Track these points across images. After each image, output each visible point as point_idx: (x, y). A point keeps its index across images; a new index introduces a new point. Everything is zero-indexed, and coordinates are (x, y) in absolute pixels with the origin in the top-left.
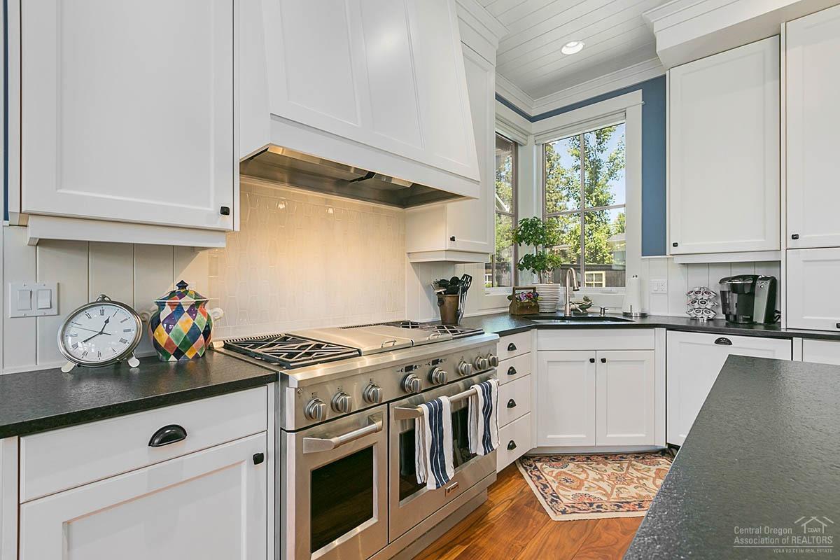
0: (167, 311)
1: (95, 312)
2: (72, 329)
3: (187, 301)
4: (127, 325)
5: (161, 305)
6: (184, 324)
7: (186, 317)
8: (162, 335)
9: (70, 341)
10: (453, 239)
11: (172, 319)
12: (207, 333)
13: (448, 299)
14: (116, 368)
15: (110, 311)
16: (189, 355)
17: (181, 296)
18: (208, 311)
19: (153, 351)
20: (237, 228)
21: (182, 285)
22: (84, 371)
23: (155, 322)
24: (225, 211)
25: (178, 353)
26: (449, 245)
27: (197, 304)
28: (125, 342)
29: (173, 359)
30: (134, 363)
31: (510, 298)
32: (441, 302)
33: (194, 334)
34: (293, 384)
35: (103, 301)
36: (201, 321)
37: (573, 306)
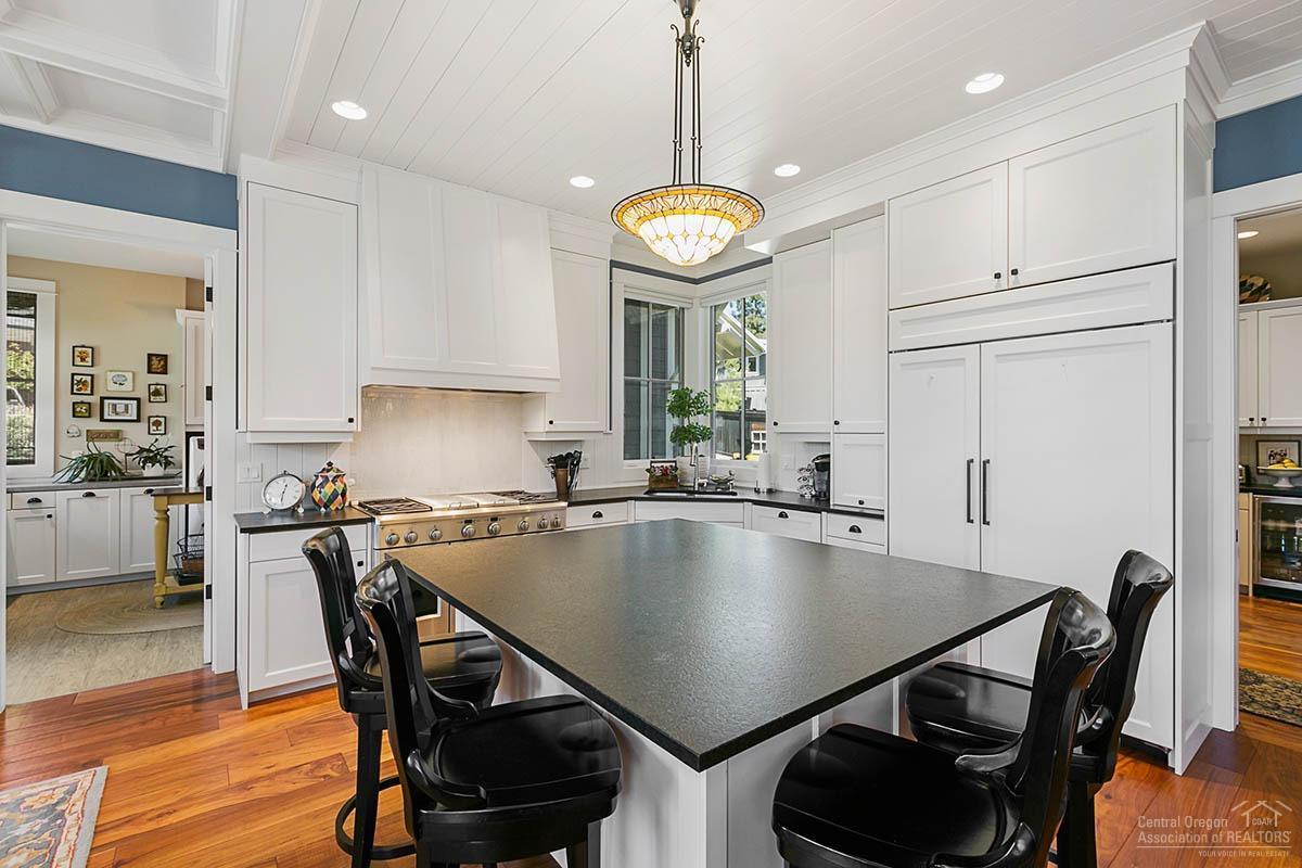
0: (320, 480)
1: (280, 480)
2: (269, 490)
3: (331, 474)
4: (297, 489)
5: (317, 477)
6: (329, 489)
7: (330, 484)
8: (317, 495)
9: (267, 496)
10: (551, 422)
11: (322, 485)
12: (344, 494)
13: (561, 472)
14: (292, 511)
15: (288, 479)
16: (333, 507)
17: (328, 471)
18: (345, 480)
19: (313, 505)
20: (360, 430)
21: (330, 464)
22: (274, 512)
23: (313, 486)
24: (351, 420)
25: (326, 506)
26: (549, 428)
27: (337, 476)
28: (295, 498)
29: (323, 509)
30: (301, 510)
31: (648, 470)
32: (555, 475)
33: (335, 495)
34: (377, 523)
35: (285, 474)
36: (339, 486)
37: (701, 481)
